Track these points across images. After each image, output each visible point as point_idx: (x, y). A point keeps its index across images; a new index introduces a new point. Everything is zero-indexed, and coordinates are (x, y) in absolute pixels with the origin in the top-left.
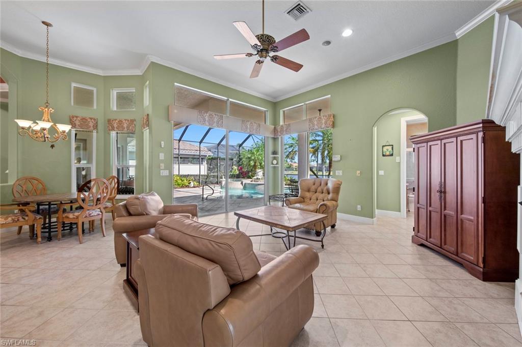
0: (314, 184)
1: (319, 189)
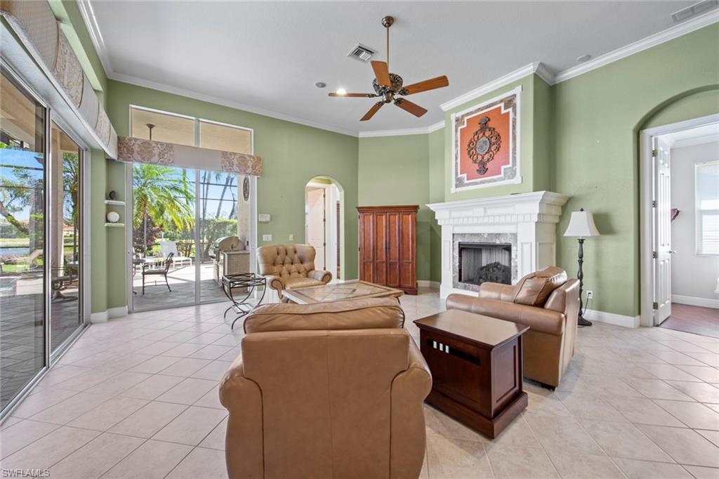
0: (278, 254)
1: (288, 259)
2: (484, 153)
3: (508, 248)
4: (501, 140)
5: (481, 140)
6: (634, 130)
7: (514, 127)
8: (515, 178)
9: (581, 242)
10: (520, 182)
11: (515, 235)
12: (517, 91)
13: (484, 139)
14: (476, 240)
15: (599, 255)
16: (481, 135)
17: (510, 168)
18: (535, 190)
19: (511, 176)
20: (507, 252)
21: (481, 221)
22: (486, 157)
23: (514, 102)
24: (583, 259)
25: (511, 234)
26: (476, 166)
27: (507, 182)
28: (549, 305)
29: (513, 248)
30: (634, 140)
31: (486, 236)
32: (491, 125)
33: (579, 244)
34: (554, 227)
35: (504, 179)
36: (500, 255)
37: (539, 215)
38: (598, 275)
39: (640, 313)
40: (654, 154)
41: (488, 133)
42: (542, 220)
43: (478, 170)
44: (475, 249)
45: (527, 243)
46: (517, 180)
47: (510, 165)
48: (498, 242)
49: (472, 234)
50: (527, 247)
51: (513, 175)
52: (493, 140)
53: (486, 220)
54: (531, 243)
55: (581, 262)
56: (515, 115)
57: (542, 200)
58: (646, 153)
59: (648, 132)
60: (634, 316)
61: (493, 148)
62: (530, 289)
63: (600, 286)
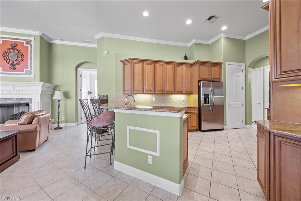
2: (14, 60)
3: (28, 105)
4: (24, 57)
5: (11, 53)
6: (75, 68)
7: (31, 54)
8: (31, 75)
9: (59, 101)
10: (34, 77)
11: (31, 99)
12: (32, 39)
13: (14, 53)
14: (9, 102)
15: (66, 105)
16: (12, 51)
17: (28, 70)
18: (41, 81)
19: (29, 74)
20: (27, 107)
21: (11, 92)
22: (15, 62)
23: (31, 43)
24: (60, 107)
25: (29, 99)
26: (9, 65)
27: (27, 76)
28: (33, 123)
29: (30, 105)
30: (75, 70)
31: (15, 100)
32: (18, 48)
33: (58, 102)
34: (51, 96)
35: (26, 75)
36: (24, 108)
37: (42, 91)
38: (65, 112)
39: (77, 121)
40: (81, 76)
41: (16, 51)
42: (43, 93)
43: (10, 68)
44: (8, 106)
45: (37, 102)
46: (32, 76)
47: (29, 69)
48: (22, 102)
49: (5, 99)
50: (37, 104)
51: (30, 74)
52: (19, 56)
53: (15, 92)
54: (39, 102)
55: (59, 108)
56: (31, 48)
57: (42, 86)
58: (79, 76)
59: (79, 69)
60: (75, 122)
61: (19, 59)
62: (25, 118)
63: (66, 115)
